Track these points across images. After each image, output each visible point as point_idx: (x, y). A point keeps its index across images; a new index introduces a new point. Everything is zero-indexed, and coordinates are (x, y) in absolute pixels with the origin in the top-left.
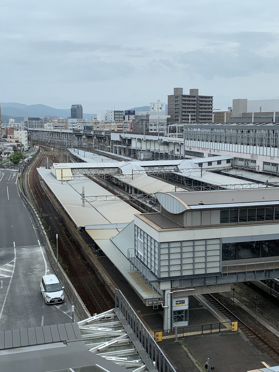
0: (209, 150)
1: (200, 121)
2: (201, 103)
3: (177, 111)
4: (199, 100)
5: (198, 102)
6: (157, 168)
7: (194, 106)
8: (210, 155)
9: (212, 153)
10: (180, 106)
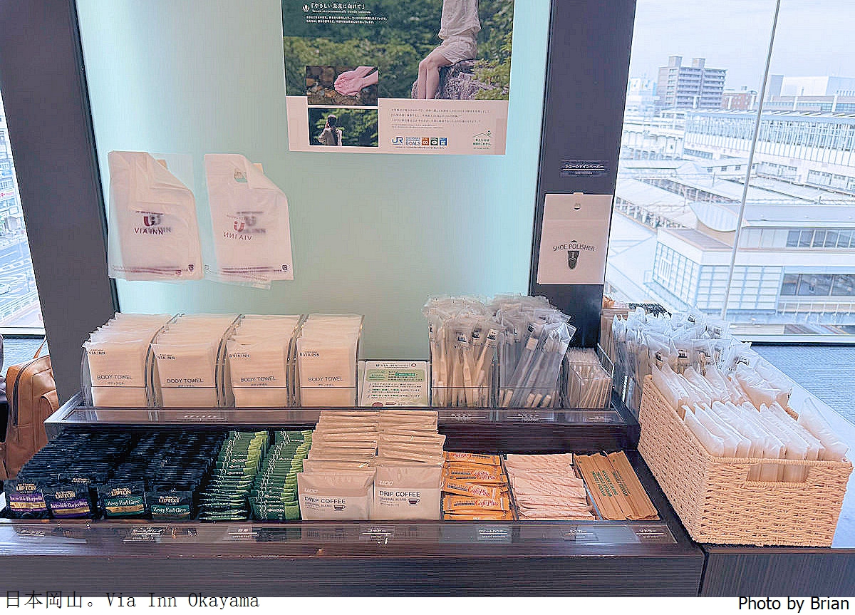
0: (722, 149)
1: (702, 106)
2: (707, 79)
3: (670, 89)
4: (706, 76)
5: (704, 77)
6: (647, 171)
7: (696, 84)
8: (722, 157)
9: (727, 153)
10: (675, 84)
